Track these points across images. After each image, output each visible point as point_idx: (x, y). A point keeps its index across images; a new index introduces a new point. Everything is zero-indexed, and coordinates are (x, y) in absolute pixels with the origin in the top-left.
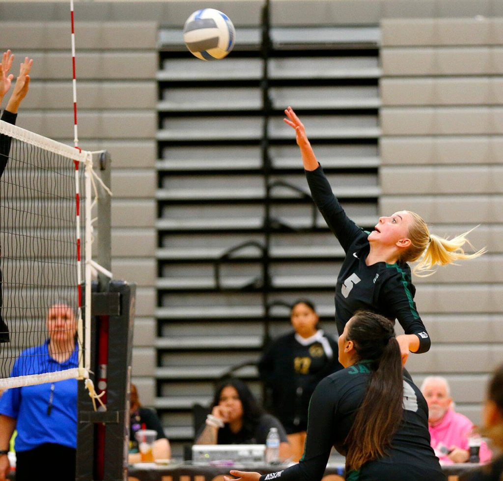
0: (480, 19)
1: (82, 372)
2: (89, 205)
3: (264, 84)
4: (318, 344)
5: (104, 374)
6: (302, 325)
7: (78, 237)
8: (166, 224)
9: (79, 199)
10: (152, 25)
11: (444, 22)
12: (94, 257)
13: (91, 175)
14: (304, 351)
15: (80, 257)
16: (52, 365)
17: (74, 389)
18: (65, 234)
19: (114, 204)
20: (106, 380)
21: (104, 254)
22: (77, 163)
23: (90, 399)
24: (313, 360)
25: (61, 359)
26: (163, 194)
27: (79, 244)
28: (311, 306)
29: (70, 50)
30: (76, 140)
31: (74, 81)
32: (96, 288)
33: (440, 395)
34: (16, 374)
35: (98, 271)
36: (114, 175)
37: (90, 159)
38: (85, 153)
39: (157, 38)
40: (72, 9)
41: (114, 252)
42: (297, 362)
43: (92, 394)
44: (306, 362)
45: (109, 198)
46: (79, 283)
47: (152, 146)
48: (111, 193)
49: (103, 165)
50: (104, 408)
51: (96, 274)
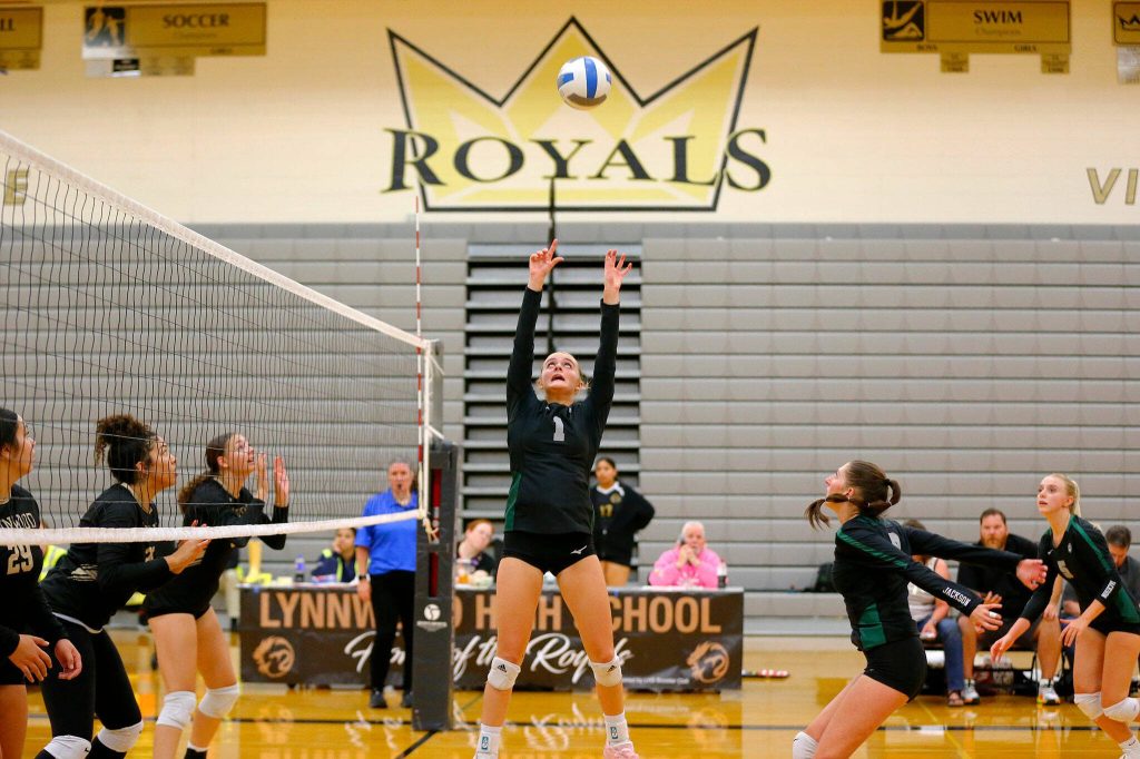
0: (720, 239)
1: (422, 512)
2: (428, 381)
3: (550, 288)
4: (615, 492)
5: (437, 515)
6: (603, 478)
7: (420, 407)
8: (471, 397)
9: (421, 377)
10: (462, 241)
11: (691, 241)
12: (431, 424)
13: (429, 358)
14: (606, 499)
15: (421, 423)
16: (398, 508)
17: (414, 527)
18: (410, 403)
19: (446, 381)
20: (439, 520)
21: (438, 421)
22: (419, 349)
23: (426, 534)
24: (614, 505)
25: (405, 502)
26: (469, 374)
27: (420, 413)
28: (612, 464)
29: (415, 261)
30: (419, 331)
31: (418, 286)
32: (432, 448)
33: (699, 537)
34: (368, 513)
35: (434, 435)
36: (446, 358)
37: (429, 346)
38: (425, 341)
39: (466, 251)
40: (418, 229)
41: (445, 419)
42: (602, 509)
43: (429, 530)
44: (610, 508)
45: (442, 377)
46: (420, 443)
47: (462, 336)
48: (443, 373)
49: (437, 351)
50: (437, 541)
51: (431, 436)
